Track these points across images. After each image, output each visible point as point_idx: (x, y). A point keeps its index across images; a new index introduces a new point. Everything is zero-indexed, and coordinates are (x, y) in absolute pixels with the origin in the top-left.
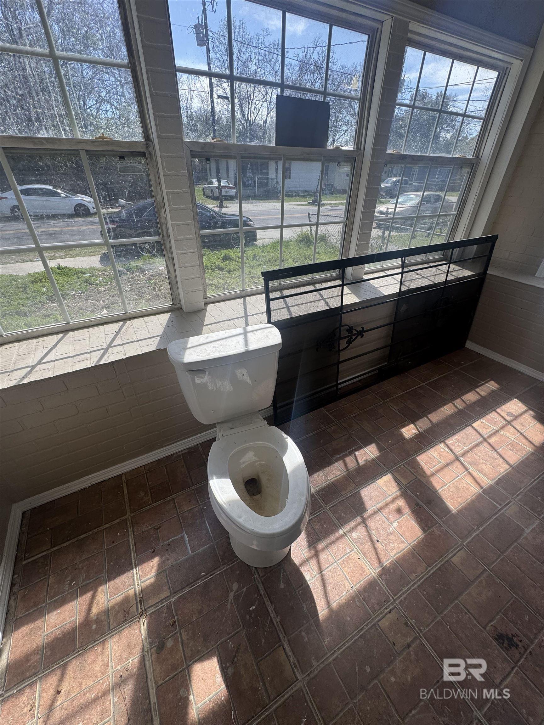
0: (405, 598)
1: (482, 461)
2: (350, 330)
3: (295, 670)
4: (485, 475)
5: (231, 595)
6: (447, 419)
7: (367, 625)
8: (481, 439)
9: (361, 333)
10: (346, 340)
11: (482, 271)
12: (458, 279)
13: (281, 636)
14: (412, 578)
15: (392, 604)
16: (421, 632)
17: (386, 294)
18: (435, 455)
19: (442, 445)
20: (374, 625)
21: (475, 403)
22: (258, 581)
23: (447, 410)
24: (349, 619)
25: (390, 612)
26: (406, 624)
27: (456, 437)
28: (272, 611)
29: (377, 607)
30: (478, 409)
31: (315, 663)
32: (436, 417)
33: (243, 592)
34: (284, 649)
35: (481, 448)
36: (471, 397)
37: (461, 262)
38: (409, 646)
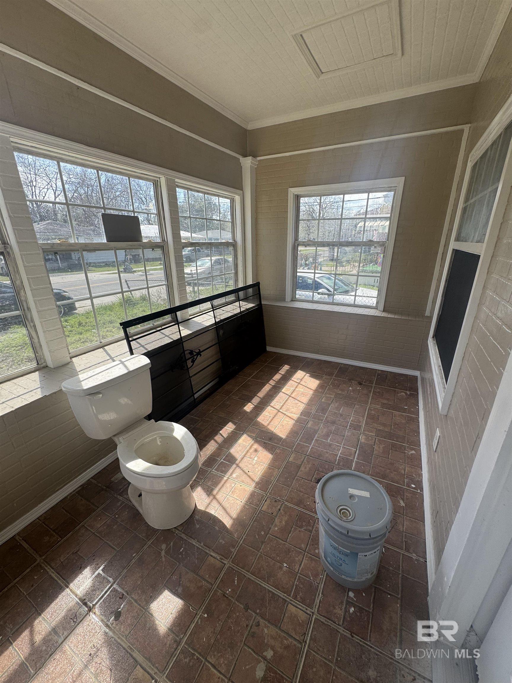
0: (271, 490)
1: (291, 407)
2: (191, 352)
3: (223, 561)
4: (294, 413)
5: (163, 553)
6: (267, 393)
7: (256, 514)
8: (288, 396)
9: (199, 353)
10: (191, 360)
11: (259, 303)
12: (247, 310)
13: (207, 551)
14: (272, 479)
15: (266, 497)
16: (284, 500)
17: (207, 325)
18: (267, 414)
19: (269, 408)
20: (260, 511)
21: (280, 380)
22: (180, 534)
23: (267, 388)
24: (245, 517)
25: (266, 501)
26: (276, 501)
27: (275, 400)
28: (196, 543)
29: (258, 503)
30: (282, 382)
31: (233, 550)
32: (262, 394)
33: (171, 547)
34: (211, 556)
35: (289, 401)
36: (277, 377)
37: (246, 299)
38: (280, 510)
